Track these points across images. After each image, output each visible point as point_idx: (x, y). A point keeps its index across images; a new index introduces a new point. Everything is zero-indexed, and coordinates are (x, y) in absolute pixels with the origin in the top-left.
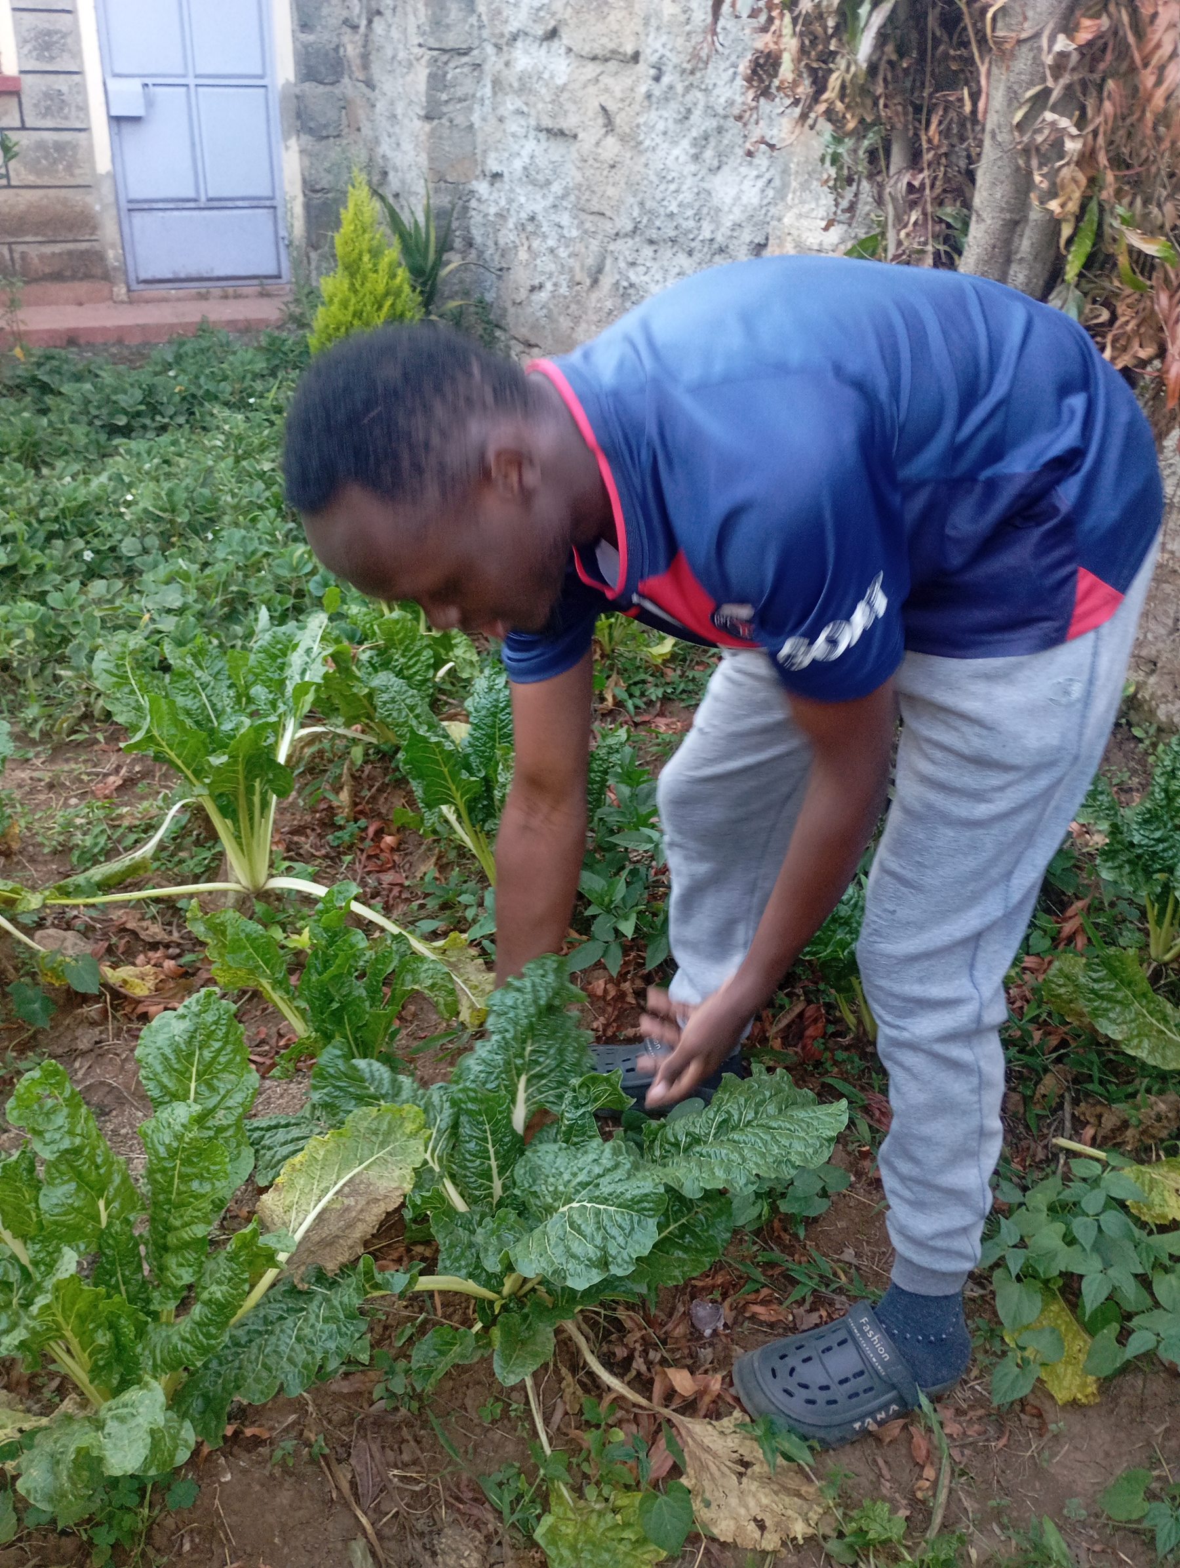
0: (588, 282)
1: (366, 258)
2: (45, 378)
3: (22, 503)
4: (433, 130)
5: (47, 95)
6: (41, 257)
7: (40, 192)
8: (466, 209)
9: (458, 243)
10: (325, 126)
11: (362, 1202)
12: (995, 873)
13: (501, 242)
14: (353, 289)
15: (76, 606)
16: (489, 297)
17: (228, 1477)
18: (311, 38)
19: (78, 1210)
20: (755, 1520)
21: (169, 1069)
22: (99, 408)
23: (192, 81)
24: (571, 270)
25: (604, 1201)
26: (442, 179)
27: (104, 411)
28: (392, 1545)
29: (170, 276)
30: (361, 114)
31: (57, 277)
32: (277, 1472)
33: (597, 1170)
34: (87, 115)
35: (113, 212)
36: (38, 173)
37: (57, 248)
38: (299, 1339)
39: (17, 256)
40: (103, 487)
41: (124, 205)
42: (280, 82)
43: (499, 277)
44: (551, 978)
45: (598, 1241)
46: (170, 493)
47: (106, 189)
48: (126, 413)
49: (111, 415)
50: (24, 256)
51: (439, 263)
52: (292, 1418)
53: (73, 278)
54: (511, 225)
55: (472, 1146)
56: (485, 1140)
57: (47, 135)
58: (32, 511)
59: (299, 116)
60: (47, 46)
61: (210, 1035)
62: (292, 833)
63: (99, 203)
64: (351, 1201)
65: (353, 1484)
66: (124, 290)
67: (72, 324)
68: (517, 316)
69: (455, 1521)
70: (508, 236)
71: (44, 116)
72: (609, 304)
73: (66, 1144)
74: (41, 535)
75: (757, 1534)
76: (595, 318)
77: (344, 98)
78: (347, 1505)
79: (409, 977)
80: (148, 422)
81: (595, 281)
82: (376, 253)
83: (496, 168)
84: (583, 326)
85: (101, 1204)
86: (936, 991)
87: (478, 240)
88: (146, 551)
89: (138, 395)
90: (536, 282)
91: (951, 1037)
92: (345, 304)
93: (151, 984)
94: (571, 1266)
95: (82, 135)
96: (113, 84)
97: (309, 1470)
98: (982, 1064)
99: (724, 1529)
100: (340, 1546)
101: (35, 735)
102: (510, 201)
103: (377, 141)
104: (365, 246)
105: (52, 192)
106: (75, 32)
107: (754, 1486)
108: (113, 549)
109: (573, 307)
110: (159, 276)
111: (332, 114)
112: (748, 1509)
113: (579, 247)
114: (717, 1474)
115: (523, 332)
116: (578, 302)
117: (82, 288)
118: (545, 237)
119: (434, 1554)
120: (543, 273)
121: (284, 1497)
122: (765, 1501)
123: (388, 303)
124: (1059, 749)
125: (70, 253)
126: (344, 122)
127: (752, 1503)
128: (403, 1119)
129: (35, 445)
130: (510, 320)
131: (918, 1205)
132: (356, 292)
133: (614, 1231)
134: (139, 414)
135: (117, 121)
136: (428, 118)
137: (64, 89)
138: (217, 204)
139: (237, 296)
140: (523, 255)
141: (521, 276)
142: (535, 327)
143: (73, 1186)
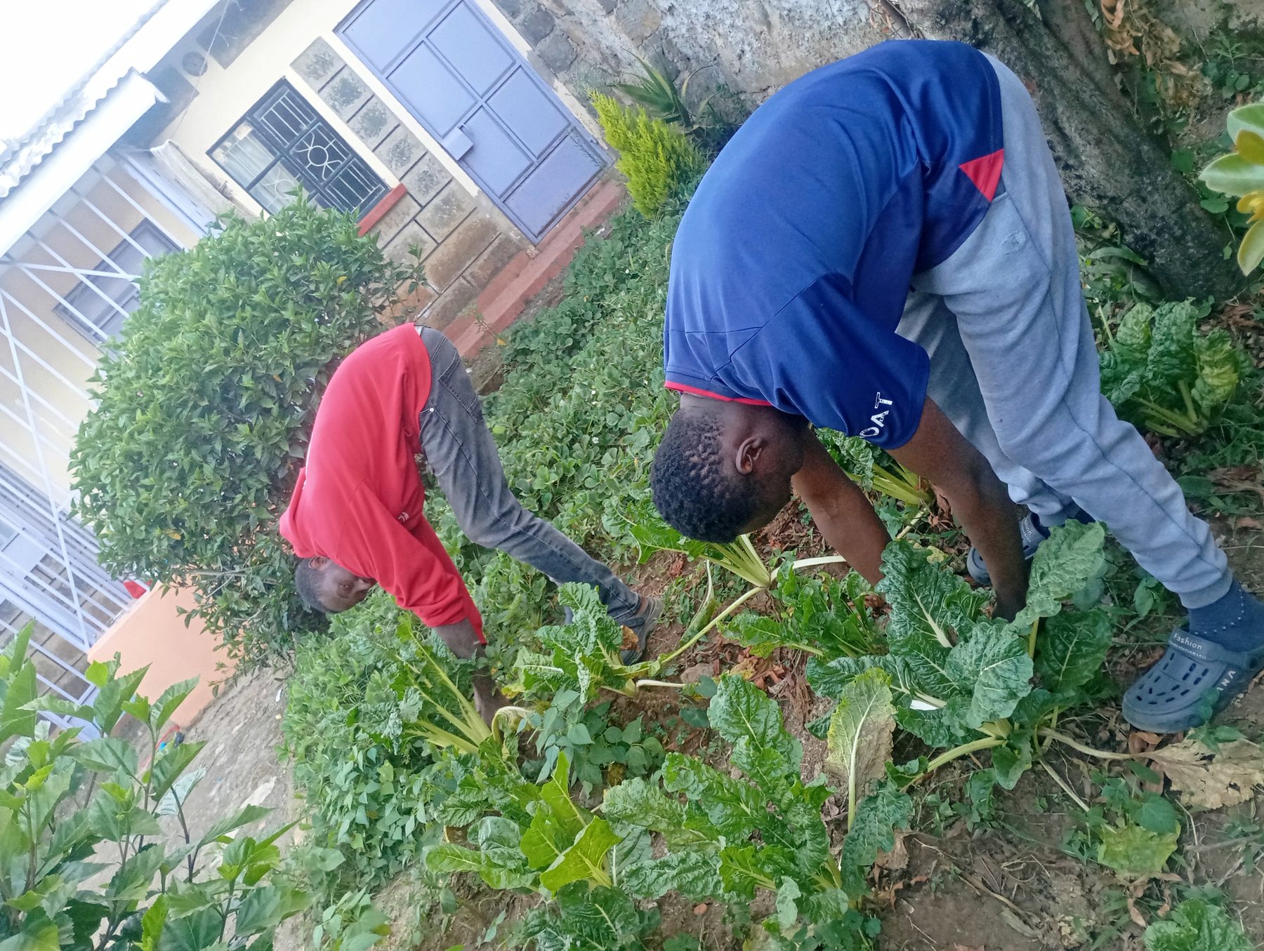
0: (765, 28)
1: (630, 135)
2: (522, 346)
3: (546, 438)
4: (617, 17)
5: (421, 180)
6: (481, 268)
7: (455, 234)
8: (670, 42)
9: (680, 65)
10: (566, 58)
11: (876, 734)
12: (1048, 363)
13: (703, 44)
14: (635, 158)
15: (601, 477)
16: (721, 81)
17: (912, 910)
18: (522, 16)
19: (731, 815)
20: (1230, 786)
21: (730, 724)
22: (555, 344)
23: (482, 102)
24: (751, 28)
25: (993, 661)
26: (643, 38)
27: (558, 344)
28: (1028, 904)
29: (550, 218)
30: (578, 33)
31: (496, 271)
32: (939, 894)
33: (980, 647)
34: (447, 172)
35: (497, 210)
36: (446, 224)
37: (485, 256)
38: (880, 822)
39: (469, 278)
40: (578, 396)
41: (499, 202)
42: (525, 55)
43: (718, 64)
44: (900, 555)
45: (1001, 684)
46: (610, 375)
47: (485, 202)
48: (569, 336)
49: (563, 343)
50: (472, 274)
51: (675, 92)
52: (934, 863)
53: (504, 264)
54: (700, 30)
55: (922, 670)
56: (927, 662)
57: (436, 201)
58: (554, 437)
59: (548, 66)
60: (402, 154)
61: (738, 697)
62: (782, 531)
63: (489, 212)
64: (870, 737)
65: (984, 882)
66: (533, 248)
67: (520, 292)
68: (744, 79)
69: (1057, 875)
70: (703, 38)
71: (427, 192)
72: (786, 32)
73: (701, 788)
74: (566, 448)
75: (1236, 793)
76: (785, 47)
77: (564, 32)
78: (989, 895)
79: (857, 590)
80: (583, 331)
81: (769, 25)
82: (632, 126)
83: (666, 5)
84: (783, 56)
85: (743, 806)
86: (1060, 449)
87: (690, 53)
88: (621, 416)
89: (568, 320)
90: (739, 51)
91: (1091, 466)
92: (638, 171)
93: (751, 669)
94: (997, 707)
95: (452, 184)
96: (446, 143)
97: (958, 886)
98: (1125, 467)
99: (1213, 801)
100: (997, 918)
101: (627, 563)
102: (689, 16)
103: (598, 41)
104: (624, 128)
105: (460, 229)
106: (409, 134)
107: (1218, 767)
108: (605, 427)
109: (768, 50)
110: (544, 224)
111: (563, 47)
112: (1222, 782)
113: (744, 12)
114: (1191, 773)
115: (754, 86)
116: (769, 45)
117: (512, 266)
118: (722, 21)
119: (1054, 899)
120: (737, 43)
121: (950, 905)
122: (1230, 772)
123: (660, 149)
124: (1033, 276)
125: (492, 253)
126: (574, 45)
127: (1223, 777)
128: (872, 679)
129: (537, 392)
130: (742, 86)
131: (1158, 561)
132: (638, 158)
133: (1007, 675)
134: (576, 330)
135: (462, 161)
136: (609, 12)
137: (426, 168)
138: (543, 156)
139: (592, 197)
140: (719, 42)
141: (728, 55)
142: (759, 77)
143: (721, 805)
